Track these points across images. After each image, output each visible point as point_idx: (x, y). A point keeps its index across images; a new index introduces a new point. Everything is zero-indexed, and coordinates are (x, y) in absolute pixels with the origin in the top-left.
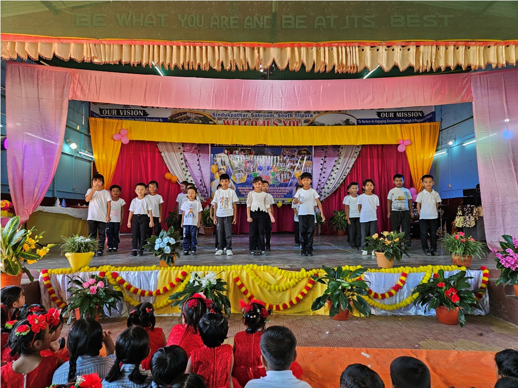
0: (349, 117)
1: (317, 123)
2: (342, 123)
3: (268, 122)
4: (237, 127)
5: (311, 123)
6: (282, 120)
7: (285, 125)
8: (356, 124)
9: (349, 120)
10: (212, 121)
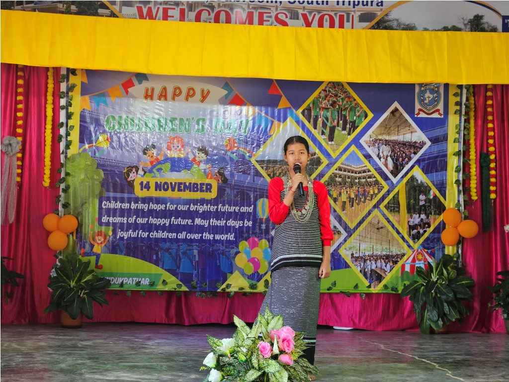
0: (481, 11)
1: (395, 24)
2: (461, 26)
3: (261, 15)
4: (173, 25)
5: (378, 23)
6: (301, 12)
7: (308, 24)
8: (500, 27)
9: (481, 17)
10: (107, 8)
